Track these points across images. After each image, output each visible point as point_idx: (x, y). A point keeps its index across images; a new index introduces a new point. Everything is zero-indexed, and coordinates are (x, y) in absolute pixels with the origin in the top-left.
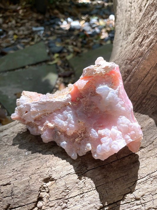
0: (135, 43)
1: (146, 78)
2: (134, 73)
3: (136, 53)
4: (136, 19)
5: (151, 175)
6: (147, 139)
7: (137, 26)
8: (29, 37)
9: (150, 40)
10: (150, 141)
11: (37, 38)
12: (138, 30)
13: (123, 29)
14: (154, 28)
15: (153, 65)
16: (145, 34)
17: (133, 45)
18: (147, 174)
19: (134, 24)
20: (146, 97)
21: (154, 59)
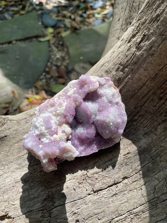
0: (131, 43)
1: (141, 91)
2: (126, 83)
3: (131, 57)
4: (141, 3)
5: (132, 211)
6: (134, 167)
7: (138, 19)
8: (20, 5)
9: (151, 43)
10: (136, 170)
11: (29, 7)
12: (138, 24)
13: (122, 14)
14: (158, 26)
15: (151, 75)
16: (145, 33)
17: (129, 45)
18: (127, 210)
19: (137, 9)
20: (139, 114)
21: (153, 68)
